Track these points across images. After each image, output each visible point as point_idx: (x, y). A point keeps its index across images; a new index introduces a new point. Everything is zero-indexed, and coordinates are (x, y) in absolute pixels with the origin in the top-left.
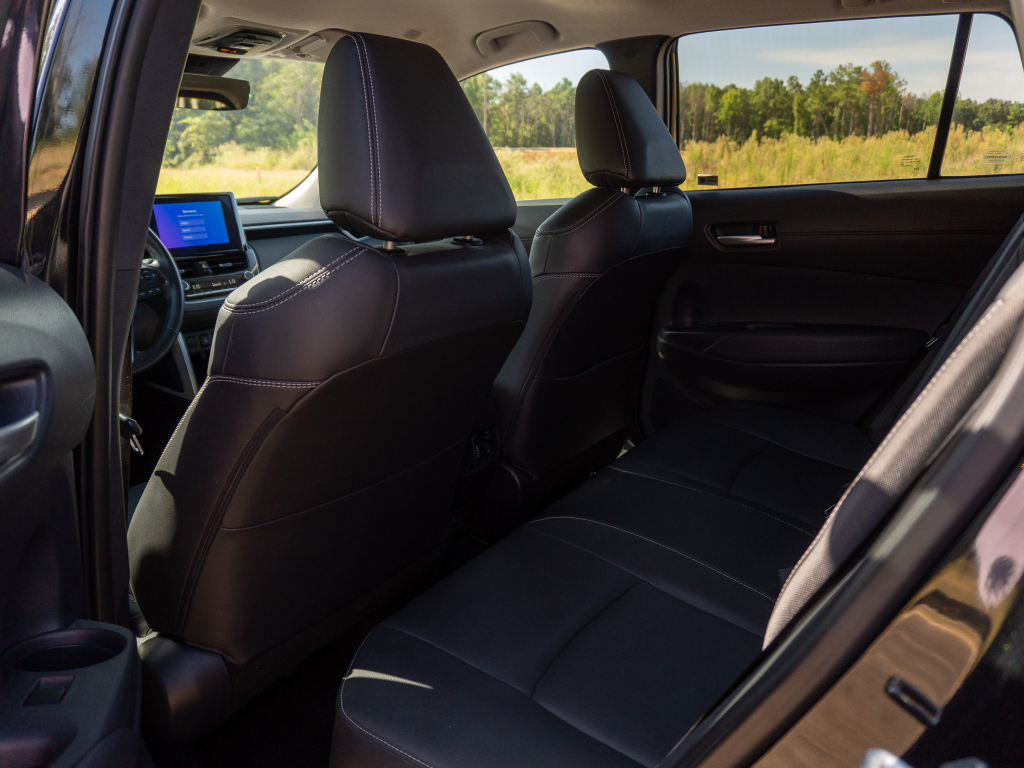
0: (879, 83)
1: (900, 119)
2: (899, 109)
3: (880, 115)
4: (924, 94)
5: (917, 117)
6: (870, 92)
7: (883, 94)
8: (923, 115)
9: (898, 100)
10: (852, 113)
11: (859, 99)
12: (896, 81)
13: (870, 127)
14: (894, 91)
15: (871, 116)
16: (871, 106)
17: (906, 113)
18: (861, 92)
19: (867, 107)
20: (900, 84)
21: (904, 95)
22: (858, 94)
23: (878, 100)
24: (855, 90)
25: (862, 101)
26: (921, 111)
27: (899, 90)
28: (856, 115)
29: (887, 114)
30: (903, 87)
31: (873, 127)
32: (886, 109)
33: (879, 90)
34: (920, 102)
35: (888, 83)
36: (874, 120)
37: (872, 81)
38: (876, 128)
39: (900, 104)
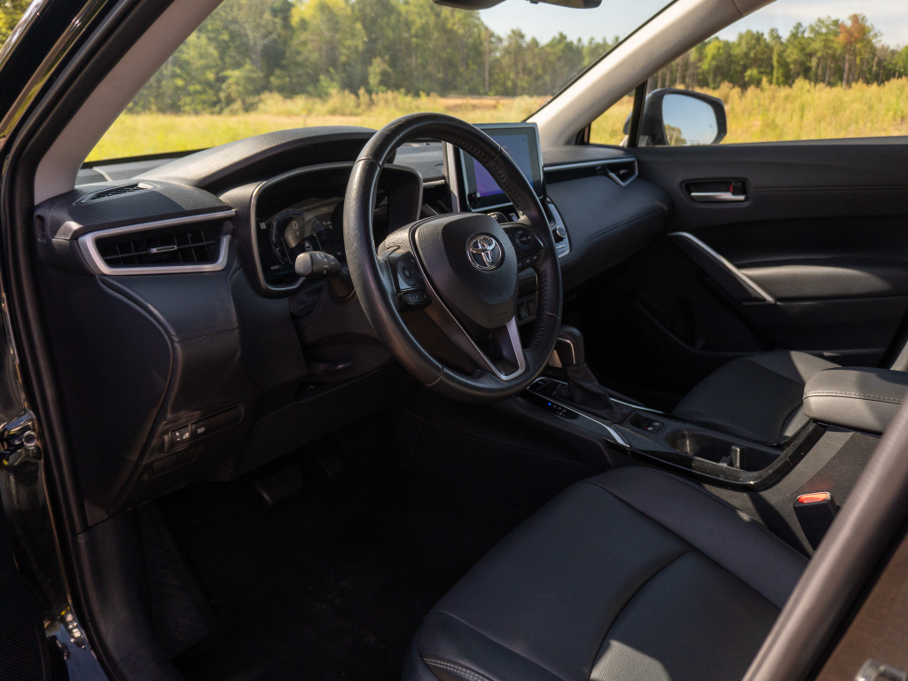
0: (856, 34)
1: (875, 68)
2: (873, 59)
3: (856, 66)
4: (898, 45)
5: (890, 67)
6: (847, 44)
7: (859, 46)
8: (896, 65)
9: (873, 51)
10: (829, 63)
11: (835, 50)
12: (872, 33)
13: (845, 76)
14: (869, 42)
15: (847, 66)
16: (847, 57)
17: (879, 63)
18: (838, 43)
19: (844, 58)
20: (876, 35)
21: (878, 46)
22: (835, 45)
23: (854, 51)
24: (833, 41)
25: (839, 51)
26: (894, 62)
27: (874, 41)
28: (833, 65)
29: (862, 64)
30: (878, 39)
31: (848, 76)
32: (861, 59)
33: (855, 41)
34: (894, 52)
35: (864, 34)
36: (850, 69)
37: (850, 33)
38: (851, 77)
39: (874, 55)
